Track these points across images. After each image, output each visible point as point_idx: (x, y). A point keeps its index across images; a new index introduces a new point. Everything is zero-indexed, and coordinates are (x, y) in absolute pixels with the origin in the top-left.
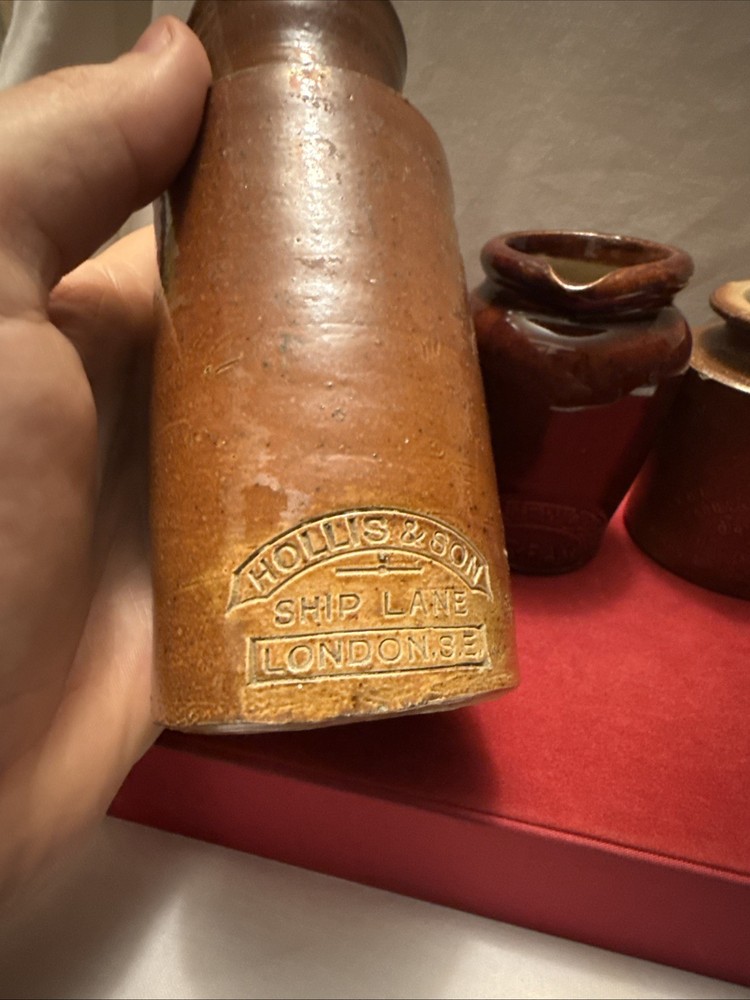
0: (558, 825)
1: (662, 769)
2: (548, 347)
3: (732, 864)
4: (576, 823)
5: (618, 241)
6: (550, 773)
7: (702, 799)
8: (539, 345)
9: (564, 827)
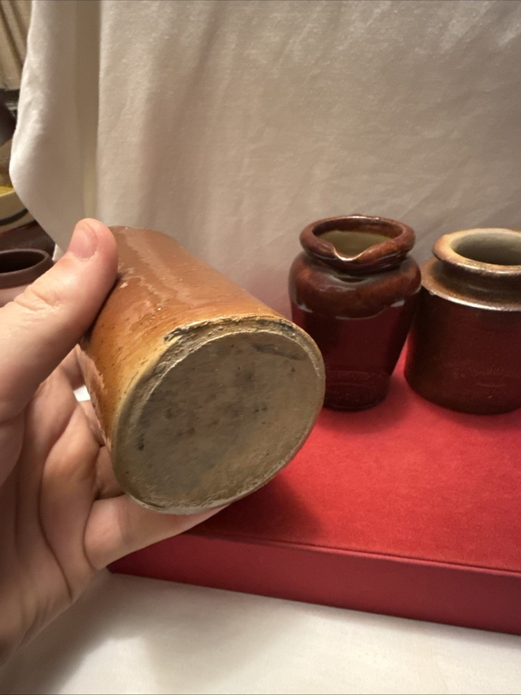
0: (368, 550)
1: (424, 515)
2: (341, 289)
3: (459, 561)
4: (377, 548)
5: (376, 220)
6: (364, 523)
7: (445, 529)
8: (337, 288)
9: (371, 550)
